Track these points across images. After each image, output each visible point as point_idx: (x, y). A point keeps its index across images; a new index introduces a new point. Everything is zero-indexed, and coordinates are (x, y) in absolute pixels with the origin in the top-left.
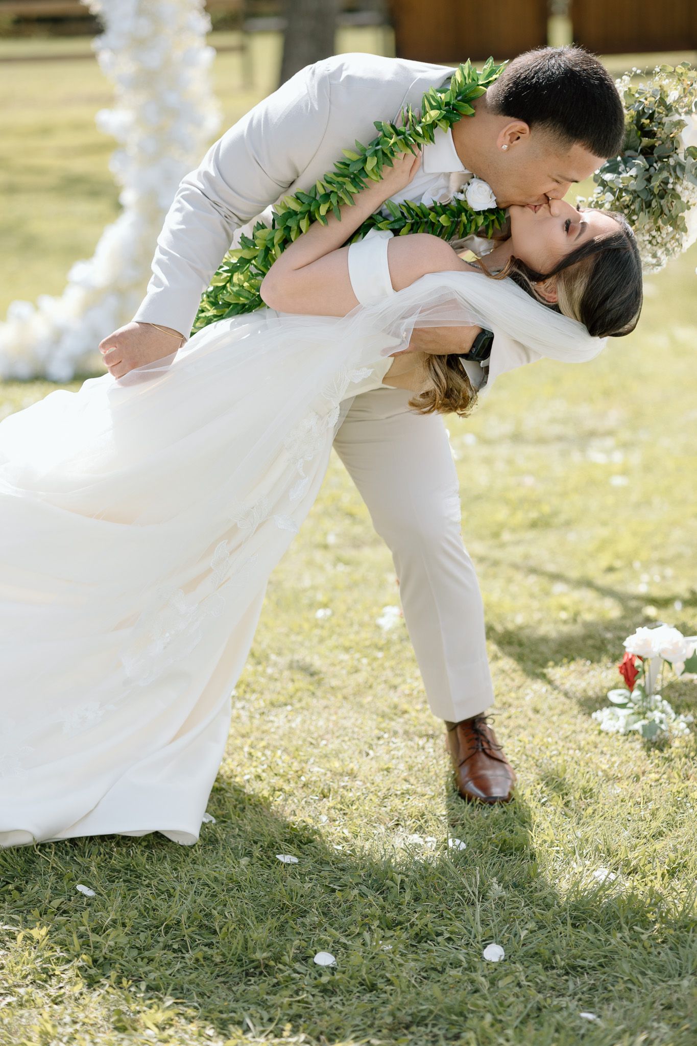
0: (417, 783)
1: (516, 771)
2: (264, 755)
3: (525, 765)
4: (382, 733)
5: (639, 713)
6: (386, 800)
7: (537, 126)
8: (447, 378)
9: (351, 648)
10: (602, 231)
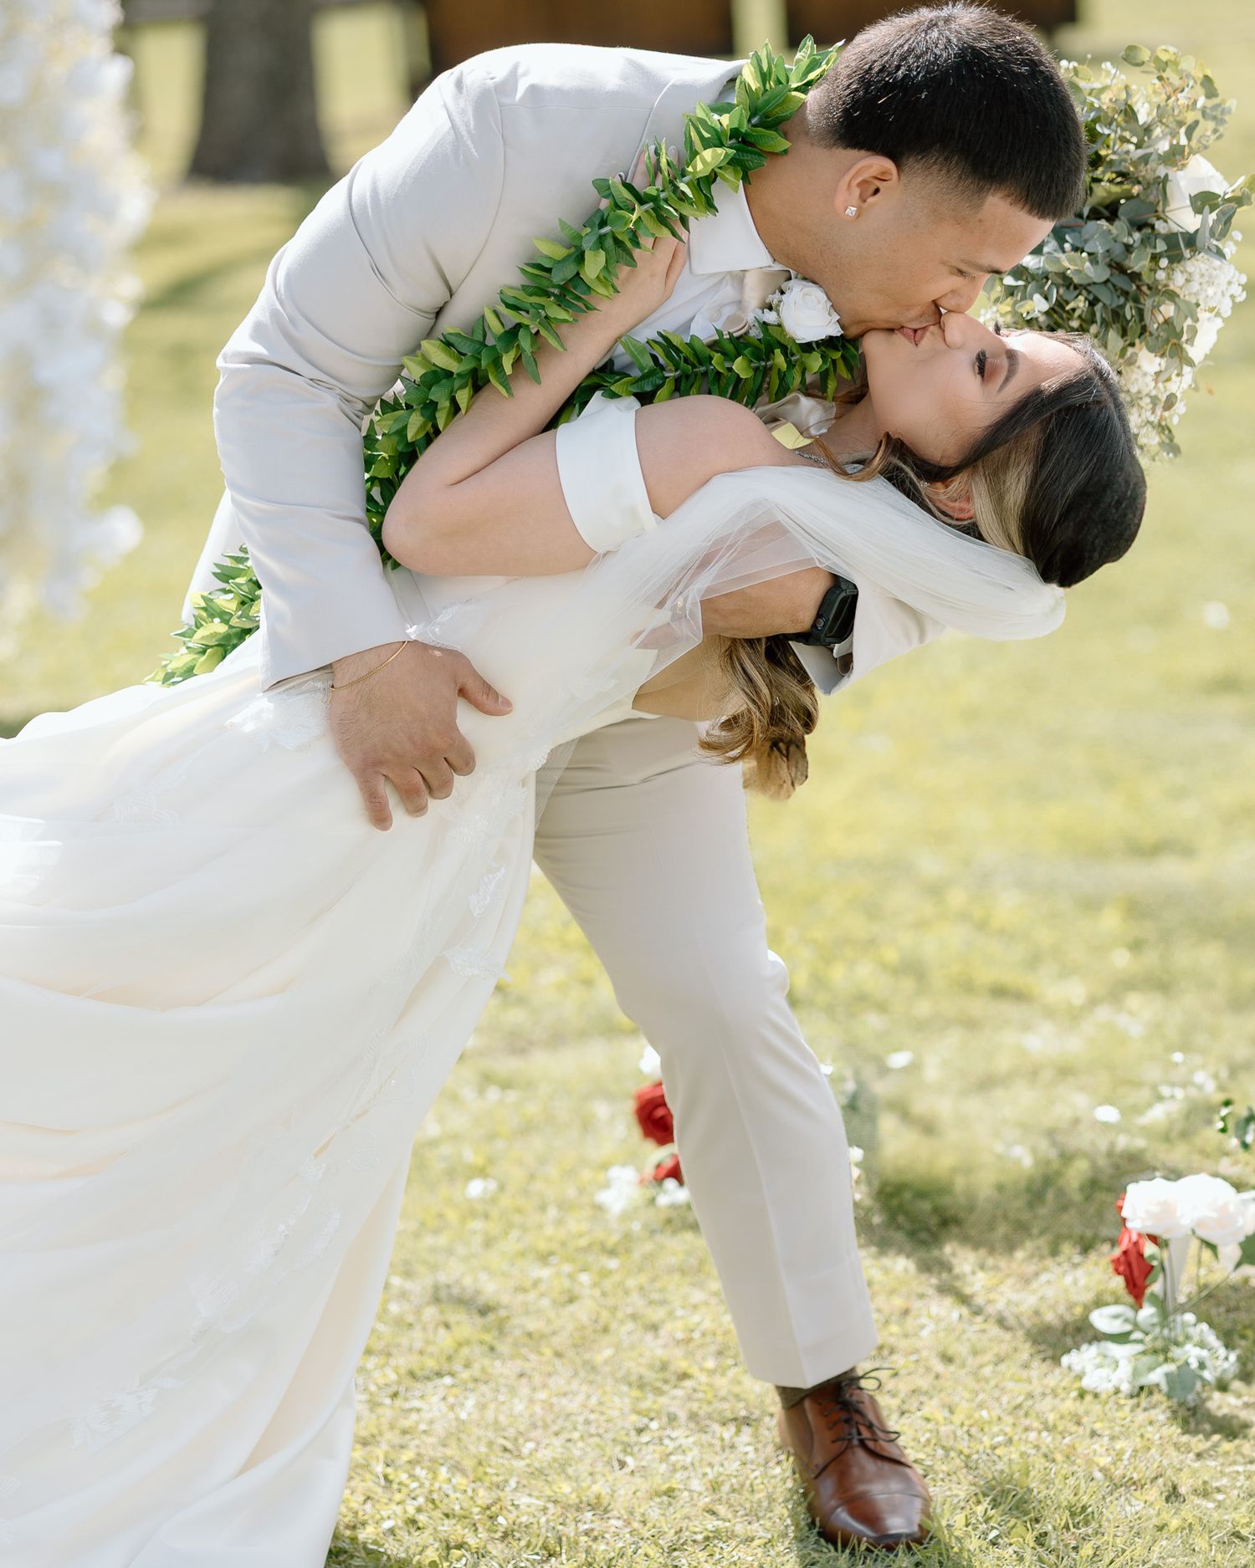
0: (735, 1517)
1: (927, 1480)
2: (413, 1477)
3: (944, 1468)
4: (646, 1420)
5: (1155, 1352)
6: (676, 1554)
7: (912, 163)
8: (770, 685)
9: (551, 1254)
10: (1053, 372)
